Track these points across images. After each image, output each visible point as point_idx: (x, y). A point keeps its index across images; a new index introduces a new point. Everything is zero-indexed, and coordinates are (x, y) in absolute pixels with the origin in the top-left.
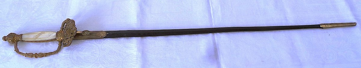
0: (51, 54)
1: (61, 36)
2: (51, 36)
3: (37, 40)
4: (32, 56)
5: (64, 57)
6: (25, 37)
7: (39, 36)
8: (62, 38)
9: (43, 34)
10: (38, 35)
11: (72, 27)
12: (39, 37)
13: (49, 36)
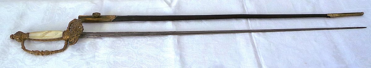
0: (57, 52)
1: (67, 35)
2: (58, 35)
3: (43, 38)
4: (39, 53)
5: (101, 61)
6: (31, 36)
7: (46, 34)
8: (68, 37)
9: (50, 33)
10: (44, 34)
11: (79, 26)
12: (46, 36)
13: (56, 35)
